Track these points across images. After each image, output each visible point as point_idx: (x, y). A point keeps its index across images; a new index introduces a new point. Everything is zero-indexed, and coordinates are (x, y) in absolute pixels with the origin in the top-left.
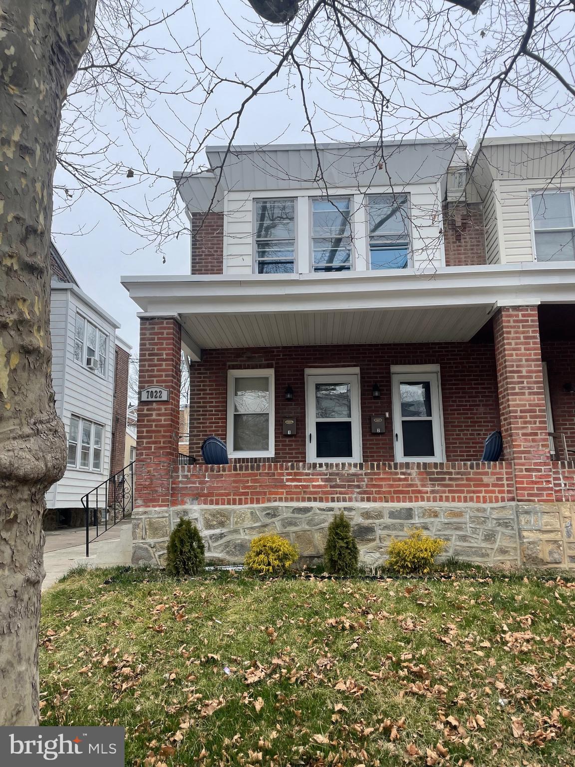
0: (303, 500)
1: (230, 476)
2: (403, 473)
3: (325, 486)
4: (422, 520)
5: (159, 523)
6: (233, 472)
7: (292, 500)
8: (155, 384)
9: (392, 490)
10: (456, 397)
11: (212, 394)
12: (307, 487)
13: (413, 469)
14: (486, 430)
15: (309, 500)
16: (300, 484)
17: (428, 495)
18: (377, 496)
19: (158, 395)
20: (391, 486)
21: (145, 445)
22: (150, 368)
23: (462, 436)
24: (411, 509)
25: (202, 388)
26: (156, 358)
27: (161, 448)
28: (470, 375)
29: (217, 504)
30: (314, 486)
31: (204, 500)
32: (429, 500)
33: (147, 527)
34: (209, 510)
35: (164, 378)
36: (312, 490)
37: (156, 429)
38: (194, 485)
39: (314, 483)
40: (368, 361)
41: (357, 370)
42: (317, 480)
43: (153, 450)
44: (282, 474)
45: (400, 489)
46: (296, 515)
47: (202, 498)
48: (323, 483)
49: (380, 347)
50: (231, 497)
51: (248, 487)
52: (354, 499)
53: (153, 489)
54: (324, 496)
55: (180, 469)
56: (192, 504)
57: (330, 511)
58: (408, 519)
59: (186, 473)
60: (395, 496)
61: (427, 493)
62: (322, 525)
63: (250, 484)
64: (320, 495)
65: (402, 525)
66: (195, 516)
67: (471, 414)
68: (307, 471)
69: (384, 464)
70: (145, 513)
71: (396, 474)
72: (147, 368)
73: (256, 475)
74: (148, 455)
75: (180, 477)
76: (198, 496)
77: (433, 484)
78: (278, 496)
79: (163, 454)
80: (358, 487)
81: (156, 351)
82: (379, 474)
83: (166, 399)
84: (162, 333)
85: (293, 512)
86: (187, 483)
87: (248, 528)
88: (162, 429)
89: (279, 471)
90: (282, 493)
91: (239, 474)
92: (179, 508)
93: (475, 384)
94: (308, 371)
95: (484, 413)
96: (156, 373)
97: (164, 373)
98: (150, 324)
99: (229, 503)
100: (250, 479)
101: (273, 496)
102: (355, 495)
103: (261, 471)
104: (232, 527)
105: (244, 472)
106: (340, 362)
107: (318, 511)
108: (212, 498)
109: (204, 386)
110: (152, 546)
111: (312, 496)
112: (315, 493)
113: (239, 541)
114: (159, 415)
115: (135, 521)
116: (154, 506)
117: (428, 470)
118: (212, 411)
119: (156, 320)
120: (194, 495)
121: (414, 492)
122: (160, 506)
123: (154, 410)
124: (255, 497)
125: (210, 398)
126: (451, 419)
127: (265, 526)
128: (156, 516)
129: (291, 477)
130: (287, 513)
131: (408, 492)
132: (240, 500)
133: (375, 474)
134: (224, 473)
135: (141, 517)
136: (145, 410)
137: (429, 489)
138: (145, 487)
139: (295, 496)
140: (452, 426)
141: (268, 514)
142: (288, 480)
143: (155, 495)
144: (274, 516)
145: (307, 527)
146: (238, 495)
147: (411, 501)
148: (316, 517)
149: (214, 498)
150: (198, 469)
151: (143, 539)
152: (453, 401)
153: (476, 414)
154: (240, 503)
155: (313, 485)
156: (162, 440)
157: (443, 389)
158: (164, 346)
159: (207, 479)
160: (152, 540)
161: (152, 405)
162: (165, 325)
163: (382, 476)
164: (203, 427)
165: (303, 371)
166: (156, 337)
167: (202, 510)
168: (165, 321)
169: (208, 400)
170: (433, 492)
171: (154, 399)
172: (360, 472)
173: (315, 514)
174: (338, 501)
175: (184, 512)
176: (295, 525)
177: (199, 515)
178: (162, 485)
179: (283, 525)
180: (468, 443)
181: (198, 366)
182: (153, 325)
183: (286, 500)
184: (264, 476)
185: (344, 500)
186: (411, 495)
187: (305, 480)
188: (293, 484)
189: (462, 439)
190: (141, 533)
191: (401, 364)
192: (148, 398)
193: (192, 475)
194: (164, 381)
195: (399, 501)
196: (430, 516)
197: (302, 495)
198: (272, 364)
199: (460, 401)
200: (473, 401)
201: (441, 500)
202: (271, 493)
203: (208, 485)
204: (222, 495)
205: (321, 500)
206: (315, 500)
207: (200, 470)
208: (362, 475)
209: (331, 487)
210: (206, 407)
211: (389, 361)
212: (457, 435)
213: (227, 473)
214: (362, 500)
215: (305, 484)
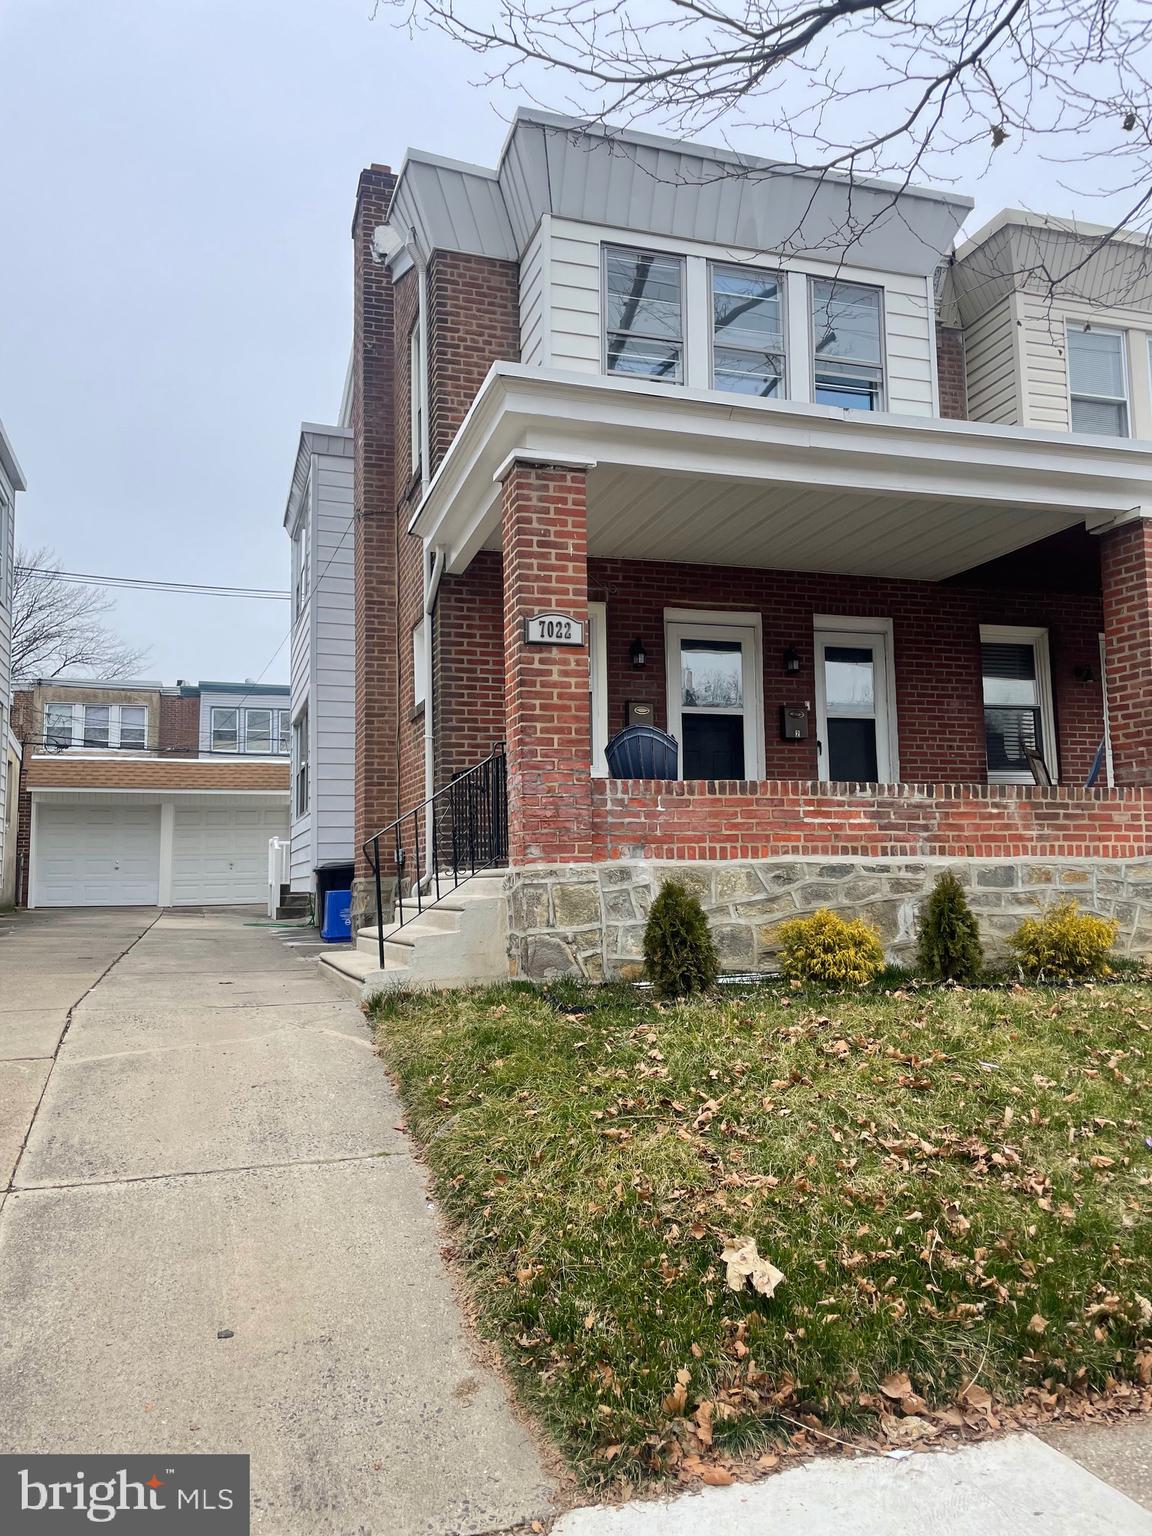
0: (835, 852)
1: (702, 803)
2: (995, 805)
3: (871, 826)
4: (1028, 888)
5: (580, 894)
6: (708, 796)
7: (815, 851)
8: (554, 607)
9: (979, 834)
10: (917, 680)
11: (486, 645)
12: (840, 827)
13: (1010, 797)
14: (961, 740)
15: (845, 850)
16: (829, 821)
17: (1033, 844)
18: (957, 845)
19: (564, 631)
20: (977, 827)
21: (538, 735)
22: (542, 574)
23: (925, 750)
24: (1011, 868)
25: (464, 630)
26: (553, 551)
27: (571, 742)
28: (939, 643)
29: (681, 857)
30: (853, 827)
31: (657, 848)
32: (1034, 853)
33: (557, 901)
34: (670, 869)
35: (571, 597)
36: (849, 832)
37: (560, 702)
38: (637, 820)
39: (852, 821)
40: (777, 603)
41: (755, 618)
42: (857, 815)
43: (556, 746)
44: (796, 803)
45: (992, 832)
46: (827, 880)
47: (653, 846)
48: (868, 821)
49: (796, 577)
50: (707, 845)
51: (735, 826)
52: (919, 851)
53: (561, 825)
54: (869, 845)
55: (608, 786)
56: (633, 857)
57: (882, 871)
58: (1007, 886)
59: (620, 795)
60: (984, 844)
61: (1031, 839)
62: (872, 897)
63: (739, 820)
64: (863, 843)
65: (998, 896)
66: (645, 880)
67: (940, 711)
68: (839, 798)
69: (967, 788)
70: (552, 873)
71: (986, 805)
72: (536, 572)
73: (749, 803)
74: (546, 756)
75: (609, 803)
76: (644, 842)
77: (1040, 825)
78: (790, 844)
79: (576, 755)
80: (926, 828)
81: (552, 538)
82: (957, 806)
83: (579, 641)
84: (564, 501)
85: (821, 875)
86: (621, 815)
87: (742, 904)
88: (572, 704)
89: (791, 796)
90: (798, 838)
91: (719, 800)
92: (610, 864)
93: (946, 658)
94: (670, 614)
95: (960, 711)
96: (554, 584)
97: (571, 587)
98: (538, 477)
99: (703, 857)
100: (739, 809)
101: (783, 843)
102: (921, 844)
103: (758, 796)
104: (713, 901)
105: (728, 796)
106: (727, 600)
107: (864, 873)
108: (671, 846)
109: (469, 627)
110: (570, 940)
111: (849, 845)
112: (855, 838)
113: (728, 929)
114: (565, 673)
115: (532, 890)
116: (564, 860)
117: (1033, 800)
118: (487, 680)
119: (551, 471)
120: (636, 839)
121: (1013, 838)
122: (577, 860)
123: (554, 662)
124: (749, 845)
125: (482, 654)
126: (910, 718)
127: (773, 900)
128: (575, 879)
129: (812, 808)
130: (810, 875)
131: (1003, 838)
132: (723, 850)
133: (952, 805)
134: (691, 798)
135: (543, 881)
136: (536, 661)
137: (1034, 833)
138: (545, 821)
139: (820, 844)
140: (911, 732)
141: (778, 877)
142: (807, 814)
143: (566, 839)
144: (789, 880)
145: (846, 902)
146: (720, 841)
147: (1008, 854)
148: (860, 884)
149: (675, 847)
150: (642, 788)
151: (548, 925)
152: (913, 687)
153: (947, 711)
154: (723, 857)
155: (850, 824)
156: (574, 726)
157: (897, 665)
158: (570, 528)
159: (659, 808)
160: (568, 929)
161: (550, 652)
162: (569, 483)
163: (962, 810)
164: (470, 712)
165: (661, 612)
166: (552, 507)
167: (656, 869)
168: (569, 476)
169: (478, 657)
170: (1040, 838)
171: (554, 639)
172: (928, 801)
173: (860, 877)
174: (893, 854)
175: (622, 872)
176: (826, 897)
177: (652, 879)
178: (578, 817)
179: (806, 898)
180: (935, 762)
181: (456, 583)
182: (544, 479)
183: (806, 851)
184: (764, 805)
185: (904, 853)
186: (1008, 843)
187: (837, 815)
188: (817, 821)
189: (925, 754)
190: (546, 914)
191: (830, 612)
192: (542, 636)
193: (631, 799)
194: (573, 604)
195: (989, 855)
196: (1039, 881)
197: (833, 843)
198: (603, 593)
199: (923, 688)
200: (943, 689)
201: (1052, 853)
202: (778, 838)
203: (662, 819)
204: (690, 840)
205: (865, 852)
206: (855, 851)
207: (646, 790)
208: (931, 807)
209: (881, 828)
210: (474, 671)
211: (810, 605)
212: (918, 747)
213: (696, 797)
214: (932, 852)
215: (836, 821)
